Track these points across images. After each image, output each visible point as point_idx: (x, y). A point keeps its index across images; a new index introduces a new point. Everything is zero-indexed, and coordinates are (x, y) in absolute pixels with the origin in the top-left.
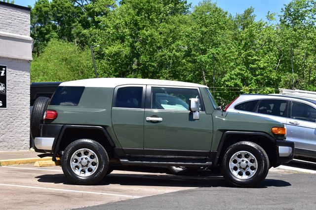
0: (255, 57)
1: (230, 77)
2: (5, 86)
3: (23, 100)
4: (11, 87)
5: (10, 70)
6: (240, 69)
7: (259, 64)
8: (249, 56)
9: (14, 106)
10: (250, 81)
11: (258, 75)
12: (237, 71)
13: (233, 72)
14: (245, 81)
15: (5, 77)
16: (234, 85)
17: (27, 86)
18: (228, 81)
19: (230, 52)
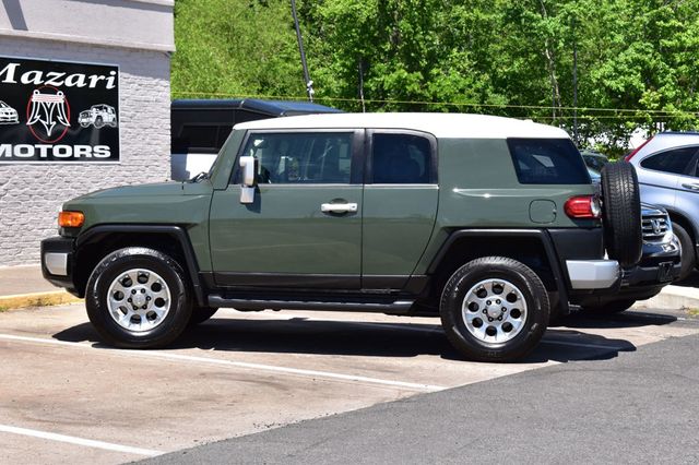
0: (673, 22)
1: (616, 70)
2: (116, 111)
3: (155, 142)
4: (130, 114)
5: (126, 75)
6: (638, 51)
7: (683, 38)
8: (659, 18)
9: (136, 157)
10: (663, 78)
11: (681, 64)
12: (631, 53)
13: (622, 57)
14: (650, 77)
15: (115, 91)
16: (625, 87)
17: (164, 110)
18: (609, 77)
19: (613, 10)
